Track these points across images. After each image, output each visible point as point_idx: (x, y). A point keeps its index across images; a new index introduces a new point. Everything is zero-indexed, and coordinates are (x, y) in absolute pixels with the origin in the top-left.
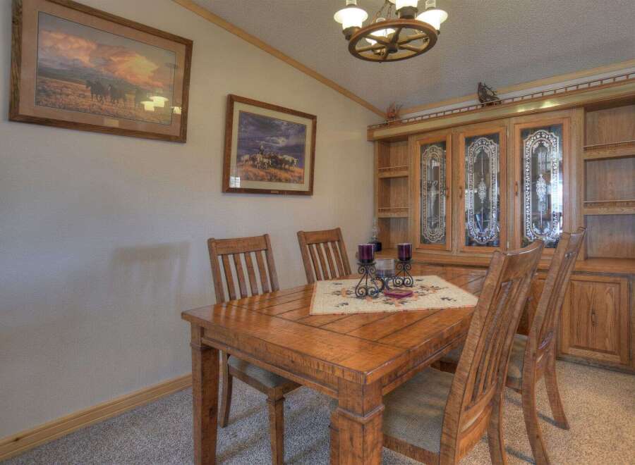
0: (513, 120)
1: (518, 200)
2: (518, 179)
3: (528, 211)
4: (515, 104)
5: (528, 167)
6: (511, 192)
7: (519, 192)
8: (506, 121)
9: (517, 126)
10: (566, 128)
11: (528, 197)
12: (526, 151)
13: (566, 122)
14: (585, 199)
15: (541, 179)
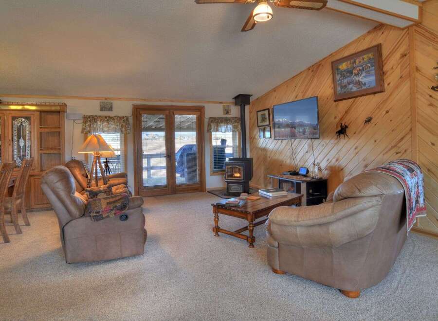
0: (8, 112)
1: (10, 147)
2: (10, 138)
3: (16, 152)
4: (9, 104)
5: (15, 133)
6: (7, 144)
7: (11, 144)
8: (4, 112)
9: (10, 115)
10: (32, 119)
11: (16, 146)
12: (15, 126)
13: (32, 116)
14: (41, 147)
15: (22, 139)
